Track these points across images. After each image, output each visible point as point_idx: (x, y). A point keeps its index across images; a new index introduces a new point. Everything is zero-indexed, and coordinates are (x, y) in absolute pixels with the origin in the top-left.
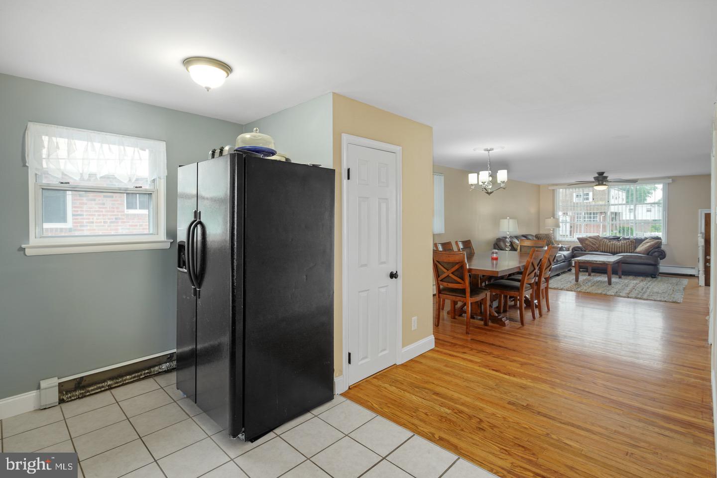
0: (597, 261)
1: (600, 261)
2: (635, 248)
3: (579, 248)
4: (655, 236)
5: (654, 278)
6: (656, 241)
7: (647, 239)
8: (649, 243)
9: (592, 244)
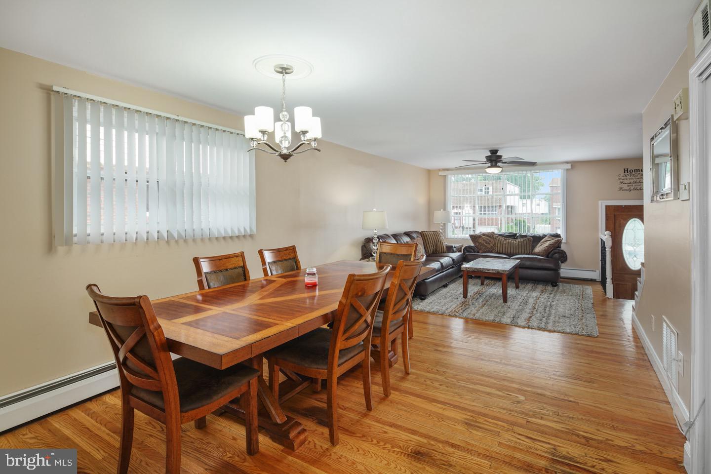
0: (489, 270)
1: (492, 270)
2: (534, 247)
3: (470, 247)
4: (554, 233)
5: (555, 286)
6: (556, 239)
7: (546, 236)
8: (549, 242)
9: (486, 243)
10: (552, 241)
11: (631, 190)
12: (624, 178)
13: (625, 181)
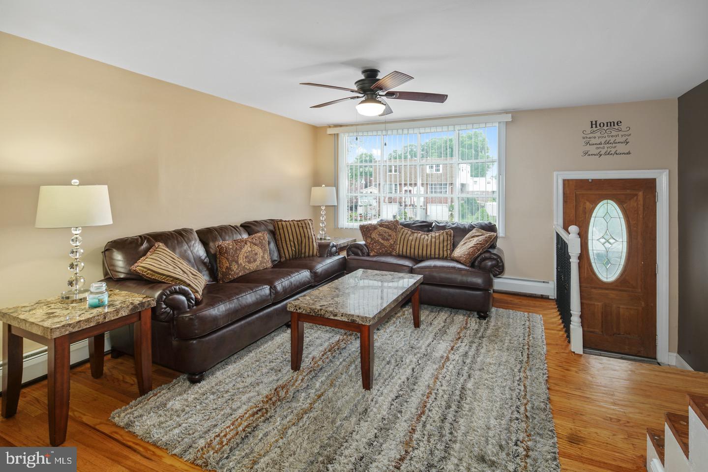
2: (454, 247)
3: (358, 246)
4: (486, 222)
5: (484, 318)
6: (488, 235)
7: (474, 227)
8: (476, 239)
9: (383, 239)
10: (481, 238)
11: (601, 155)
12: (591, 135)
13: (593, 141)
